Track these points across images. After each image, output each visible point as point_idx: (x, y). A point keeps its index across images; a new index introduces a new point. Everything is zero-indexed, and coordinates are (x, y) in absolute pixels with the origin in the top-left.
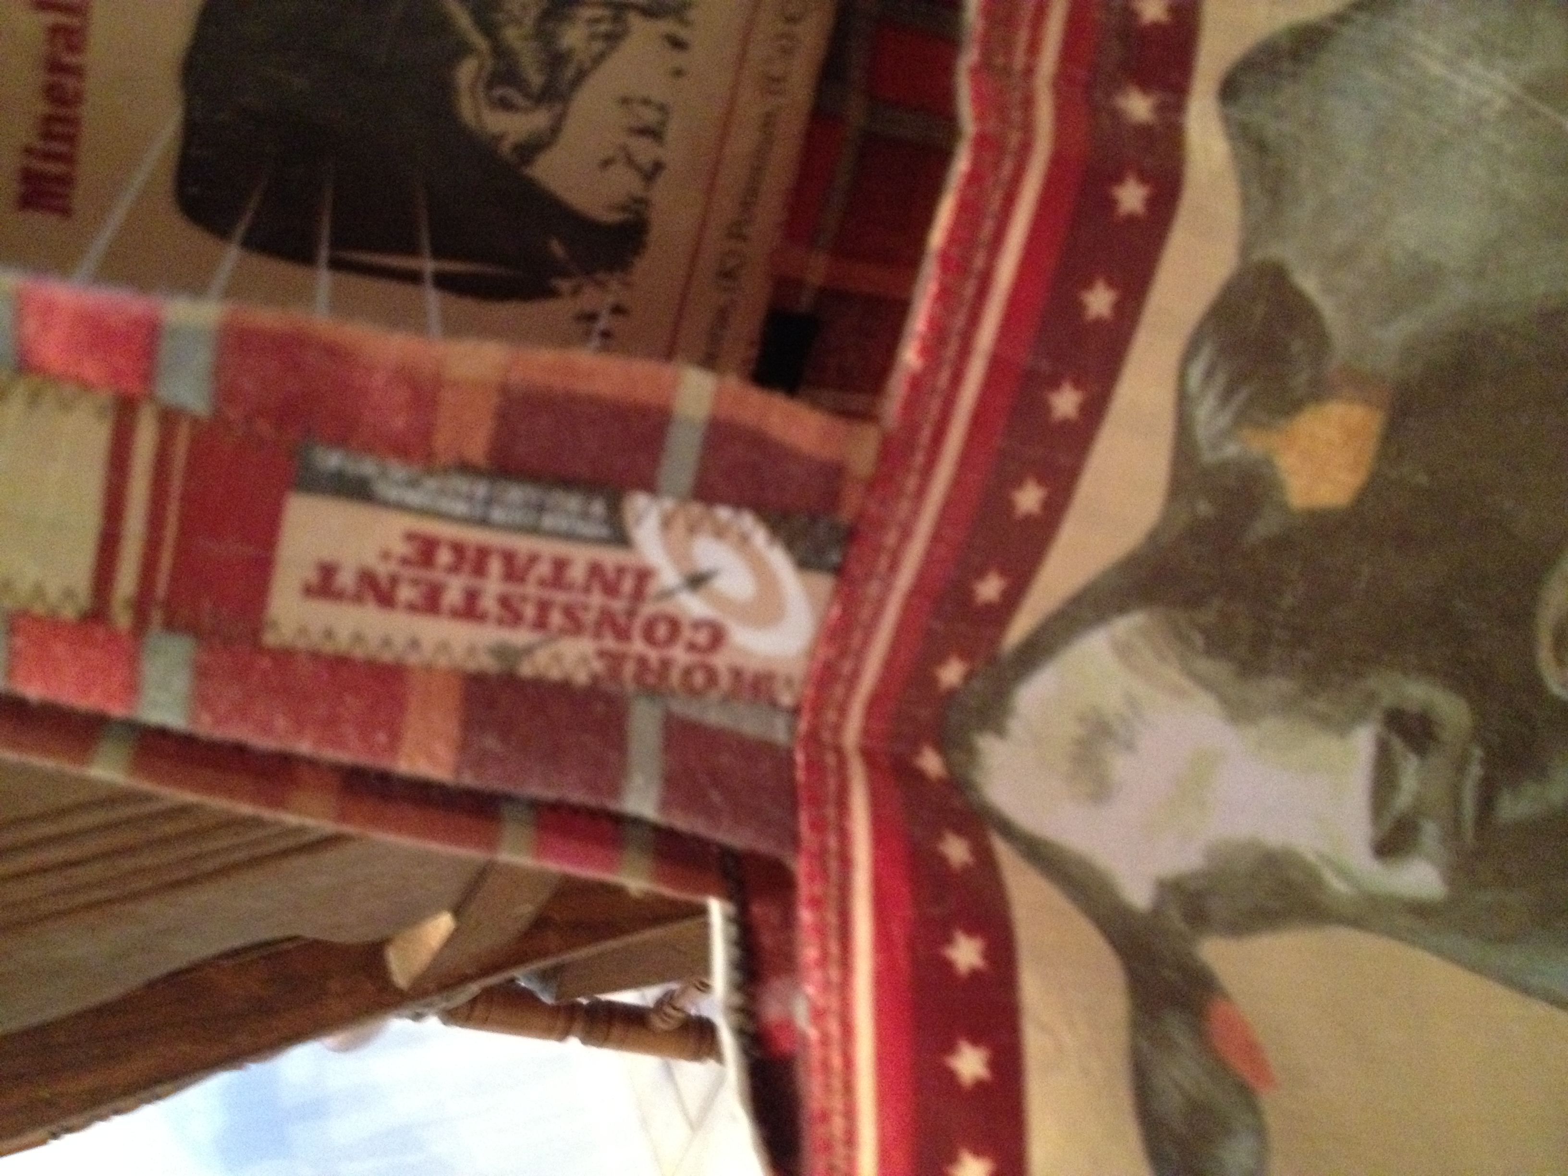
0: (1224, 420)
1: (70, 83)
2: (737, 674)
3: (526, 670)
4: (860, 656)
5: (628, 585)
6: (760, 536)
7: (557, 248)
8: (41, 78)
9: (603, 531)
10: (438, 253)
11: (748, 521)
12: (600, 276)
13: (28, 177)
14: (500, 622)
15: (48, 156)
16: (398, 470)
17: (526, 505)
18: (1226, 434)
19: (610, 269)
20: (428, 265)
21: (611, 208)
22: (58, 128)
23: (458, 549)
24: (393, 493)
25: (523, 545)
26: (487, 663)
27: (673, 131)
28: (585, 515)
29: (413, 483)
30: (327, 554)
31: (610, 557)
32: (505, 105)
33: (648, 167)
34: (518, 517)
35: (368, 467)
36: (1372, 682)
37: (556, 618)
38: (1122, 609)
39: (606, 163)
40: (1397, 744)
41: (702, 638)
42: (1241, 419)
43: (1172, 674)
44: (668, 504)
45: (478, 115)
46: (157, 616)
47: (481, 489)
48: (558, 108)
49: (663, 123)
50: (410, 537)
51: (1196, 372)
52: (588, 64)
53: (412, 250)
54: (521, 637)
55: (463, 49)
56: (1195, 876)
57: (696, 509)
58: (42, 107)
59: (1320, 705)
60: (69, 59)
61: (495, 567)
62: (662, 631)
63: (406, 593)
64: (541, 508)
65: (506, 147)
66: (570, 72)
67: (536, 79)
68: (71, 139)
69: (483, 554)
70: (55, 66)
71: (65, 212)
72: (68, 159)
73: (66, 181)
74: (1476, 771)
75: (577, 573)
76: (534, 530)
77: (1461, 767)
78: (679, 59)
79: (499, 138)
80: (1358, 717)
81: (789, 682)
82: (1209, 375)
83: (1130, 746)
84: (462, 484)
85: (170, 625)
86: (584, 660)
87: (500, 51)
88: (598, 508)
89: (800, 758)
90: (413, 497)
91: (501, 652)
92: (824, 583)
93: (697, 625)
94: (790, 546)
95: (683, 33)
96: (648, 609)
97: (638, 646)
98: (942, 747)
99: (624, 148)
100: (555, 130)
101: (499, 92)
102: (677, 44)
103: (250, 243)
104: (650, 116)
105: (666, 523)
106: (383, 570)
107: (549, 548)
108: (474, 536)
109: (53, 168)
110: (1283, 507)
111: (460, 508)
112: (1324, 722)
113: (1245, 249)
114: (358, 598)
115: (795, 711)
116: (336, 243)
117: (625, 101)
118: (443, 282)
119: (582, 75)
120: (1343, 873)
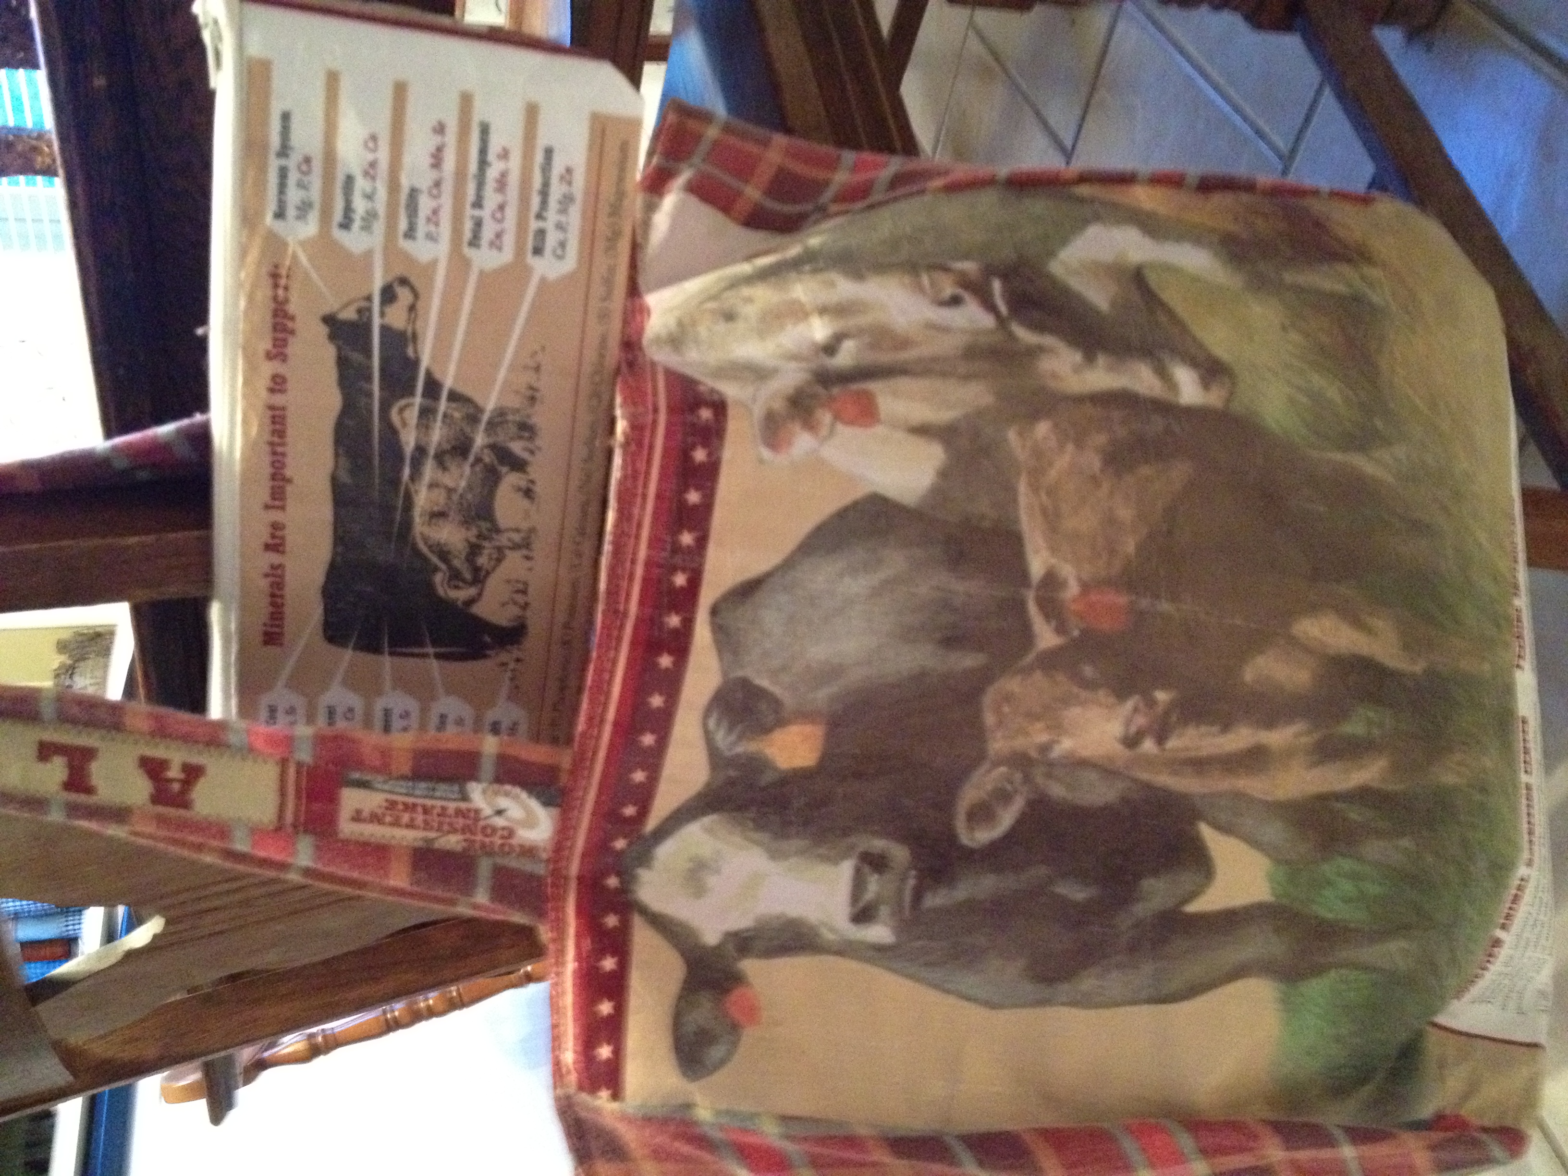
0: (733, 738)
1: (279, 600)
2: (522, 846)
3: (437, 845)
4: (573, 839)
5: (472, 815)
6: (524, 795)
7: (487, 639)
8: (269, 599)
9: (460, 796)
10: (434, 643)
11: (517, 790)
12: (509, 647)
13: (266, 634)
14: (425, 829)
15: (272, 626)
16: (380, 778)
17: (428, 789)
18: (734, 744)
19: (512, 644)
20: (430, 650)
21: (510, 620)
22: (275, 616)
23: (405, 805)
24: (379, 786)
25: (429, 802)
26: (420, 844)
27: (531, 590)
28: (453, 792)
29: (385, 782)
30: (358, 806)
31: (463, 805)
32: (457, 587)
33: (523, 604)
34: (425, 793)
35: (368, 777)
36: (852, 839)
37: (446, 827)
38: (704, 813)
39: (503, 605)
40: (867, 869)
41: (505, 833)
42: (740, 738)
43: (737, 839)
44: (485, 785)
45: (446, 593)
46: (301, 828)
47: (410, 784)
48: (480, 586)
49: (526, 589)
50: (387, 800)
51: (712, 723)
52: (490, 569)
53: (421, 644)
54: (432, 835)
55: (436, 569)
56: (747, 930)
57: (496, 786)
58: (271, 609)
59: (822, 851)
60: (278, 593)
61: (420, 809)
62: (489, 831)
63: (388, 819)
64: (434, 789)
65: (459, 603)
66: (483, 573)
67: (468, 576)
68: (282, 619)
69: (415, 805)
70: (273, 595)
71: (281, 645)
72: (280, 626)
73: (281, 634)
74: (911, 882)
75: (451, 811)
76: (432, 797)
77: (903, 880)
78: (528, 564)
79: (458, 599)
80: (844, 857)
81: (545, 850)
82: (718, 724)
83: (718, 871)
84: (402, 783)
85: (306, 831)
86: (458, 842)
87: (450, 567)
88: (456, 788)
89: (549, 881)
90: (386, 787)
91: (427, 840)
92: (555, 811)
93: (503, 828)
94: (538, 797)
95: (530, 554)
96: (482, 823)
97: (479, 837)
98: (619, 874)
99: (512, 600)
100: (480, 595)
101: (452, 583)
102: (528, 558)
103: (355, 649)
104: (521, 586)
105: (484, 792)
106: (379, 811)
107: (439, 803)
108: (410, 800)
109: (277, 630)
110: (776, 769)
111: (404, 791)
112: (826, 859)
113: (725, 674)
114: (371, 821)
115: (548, 861)
116: (390, 646)
117: (508, 581)
118: (438, 656)
119: (488, 573)
120: (832, 930)
